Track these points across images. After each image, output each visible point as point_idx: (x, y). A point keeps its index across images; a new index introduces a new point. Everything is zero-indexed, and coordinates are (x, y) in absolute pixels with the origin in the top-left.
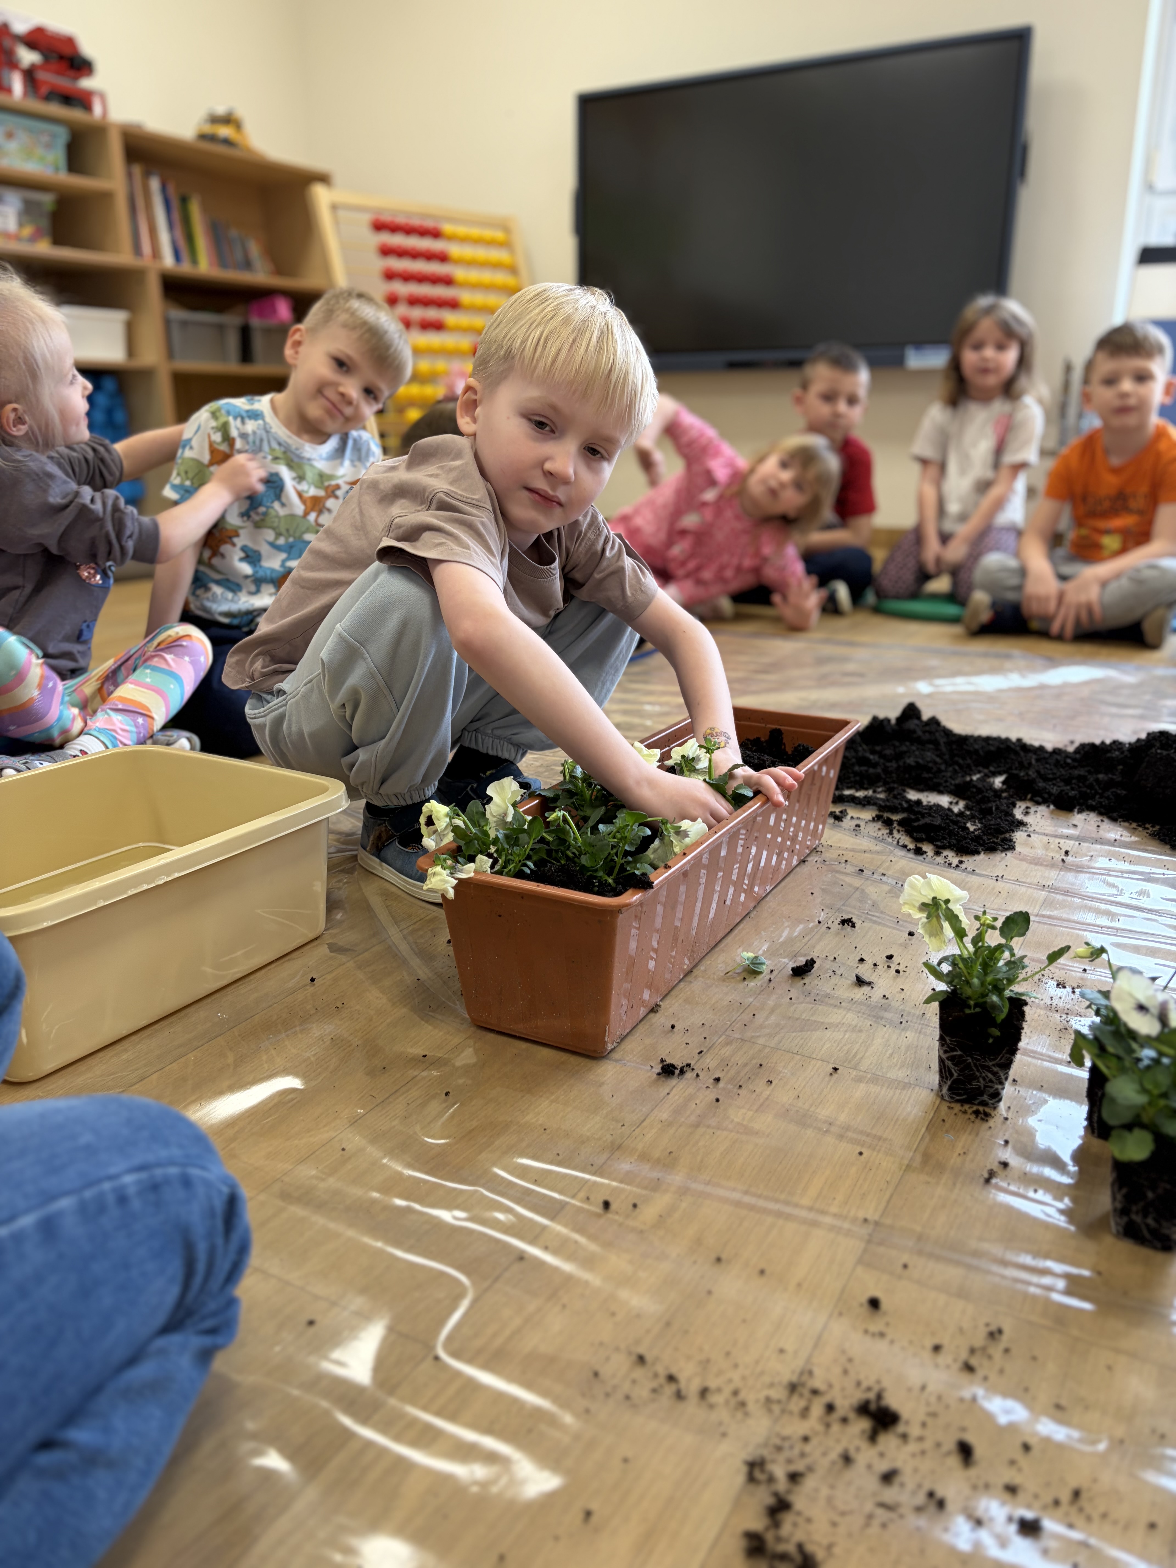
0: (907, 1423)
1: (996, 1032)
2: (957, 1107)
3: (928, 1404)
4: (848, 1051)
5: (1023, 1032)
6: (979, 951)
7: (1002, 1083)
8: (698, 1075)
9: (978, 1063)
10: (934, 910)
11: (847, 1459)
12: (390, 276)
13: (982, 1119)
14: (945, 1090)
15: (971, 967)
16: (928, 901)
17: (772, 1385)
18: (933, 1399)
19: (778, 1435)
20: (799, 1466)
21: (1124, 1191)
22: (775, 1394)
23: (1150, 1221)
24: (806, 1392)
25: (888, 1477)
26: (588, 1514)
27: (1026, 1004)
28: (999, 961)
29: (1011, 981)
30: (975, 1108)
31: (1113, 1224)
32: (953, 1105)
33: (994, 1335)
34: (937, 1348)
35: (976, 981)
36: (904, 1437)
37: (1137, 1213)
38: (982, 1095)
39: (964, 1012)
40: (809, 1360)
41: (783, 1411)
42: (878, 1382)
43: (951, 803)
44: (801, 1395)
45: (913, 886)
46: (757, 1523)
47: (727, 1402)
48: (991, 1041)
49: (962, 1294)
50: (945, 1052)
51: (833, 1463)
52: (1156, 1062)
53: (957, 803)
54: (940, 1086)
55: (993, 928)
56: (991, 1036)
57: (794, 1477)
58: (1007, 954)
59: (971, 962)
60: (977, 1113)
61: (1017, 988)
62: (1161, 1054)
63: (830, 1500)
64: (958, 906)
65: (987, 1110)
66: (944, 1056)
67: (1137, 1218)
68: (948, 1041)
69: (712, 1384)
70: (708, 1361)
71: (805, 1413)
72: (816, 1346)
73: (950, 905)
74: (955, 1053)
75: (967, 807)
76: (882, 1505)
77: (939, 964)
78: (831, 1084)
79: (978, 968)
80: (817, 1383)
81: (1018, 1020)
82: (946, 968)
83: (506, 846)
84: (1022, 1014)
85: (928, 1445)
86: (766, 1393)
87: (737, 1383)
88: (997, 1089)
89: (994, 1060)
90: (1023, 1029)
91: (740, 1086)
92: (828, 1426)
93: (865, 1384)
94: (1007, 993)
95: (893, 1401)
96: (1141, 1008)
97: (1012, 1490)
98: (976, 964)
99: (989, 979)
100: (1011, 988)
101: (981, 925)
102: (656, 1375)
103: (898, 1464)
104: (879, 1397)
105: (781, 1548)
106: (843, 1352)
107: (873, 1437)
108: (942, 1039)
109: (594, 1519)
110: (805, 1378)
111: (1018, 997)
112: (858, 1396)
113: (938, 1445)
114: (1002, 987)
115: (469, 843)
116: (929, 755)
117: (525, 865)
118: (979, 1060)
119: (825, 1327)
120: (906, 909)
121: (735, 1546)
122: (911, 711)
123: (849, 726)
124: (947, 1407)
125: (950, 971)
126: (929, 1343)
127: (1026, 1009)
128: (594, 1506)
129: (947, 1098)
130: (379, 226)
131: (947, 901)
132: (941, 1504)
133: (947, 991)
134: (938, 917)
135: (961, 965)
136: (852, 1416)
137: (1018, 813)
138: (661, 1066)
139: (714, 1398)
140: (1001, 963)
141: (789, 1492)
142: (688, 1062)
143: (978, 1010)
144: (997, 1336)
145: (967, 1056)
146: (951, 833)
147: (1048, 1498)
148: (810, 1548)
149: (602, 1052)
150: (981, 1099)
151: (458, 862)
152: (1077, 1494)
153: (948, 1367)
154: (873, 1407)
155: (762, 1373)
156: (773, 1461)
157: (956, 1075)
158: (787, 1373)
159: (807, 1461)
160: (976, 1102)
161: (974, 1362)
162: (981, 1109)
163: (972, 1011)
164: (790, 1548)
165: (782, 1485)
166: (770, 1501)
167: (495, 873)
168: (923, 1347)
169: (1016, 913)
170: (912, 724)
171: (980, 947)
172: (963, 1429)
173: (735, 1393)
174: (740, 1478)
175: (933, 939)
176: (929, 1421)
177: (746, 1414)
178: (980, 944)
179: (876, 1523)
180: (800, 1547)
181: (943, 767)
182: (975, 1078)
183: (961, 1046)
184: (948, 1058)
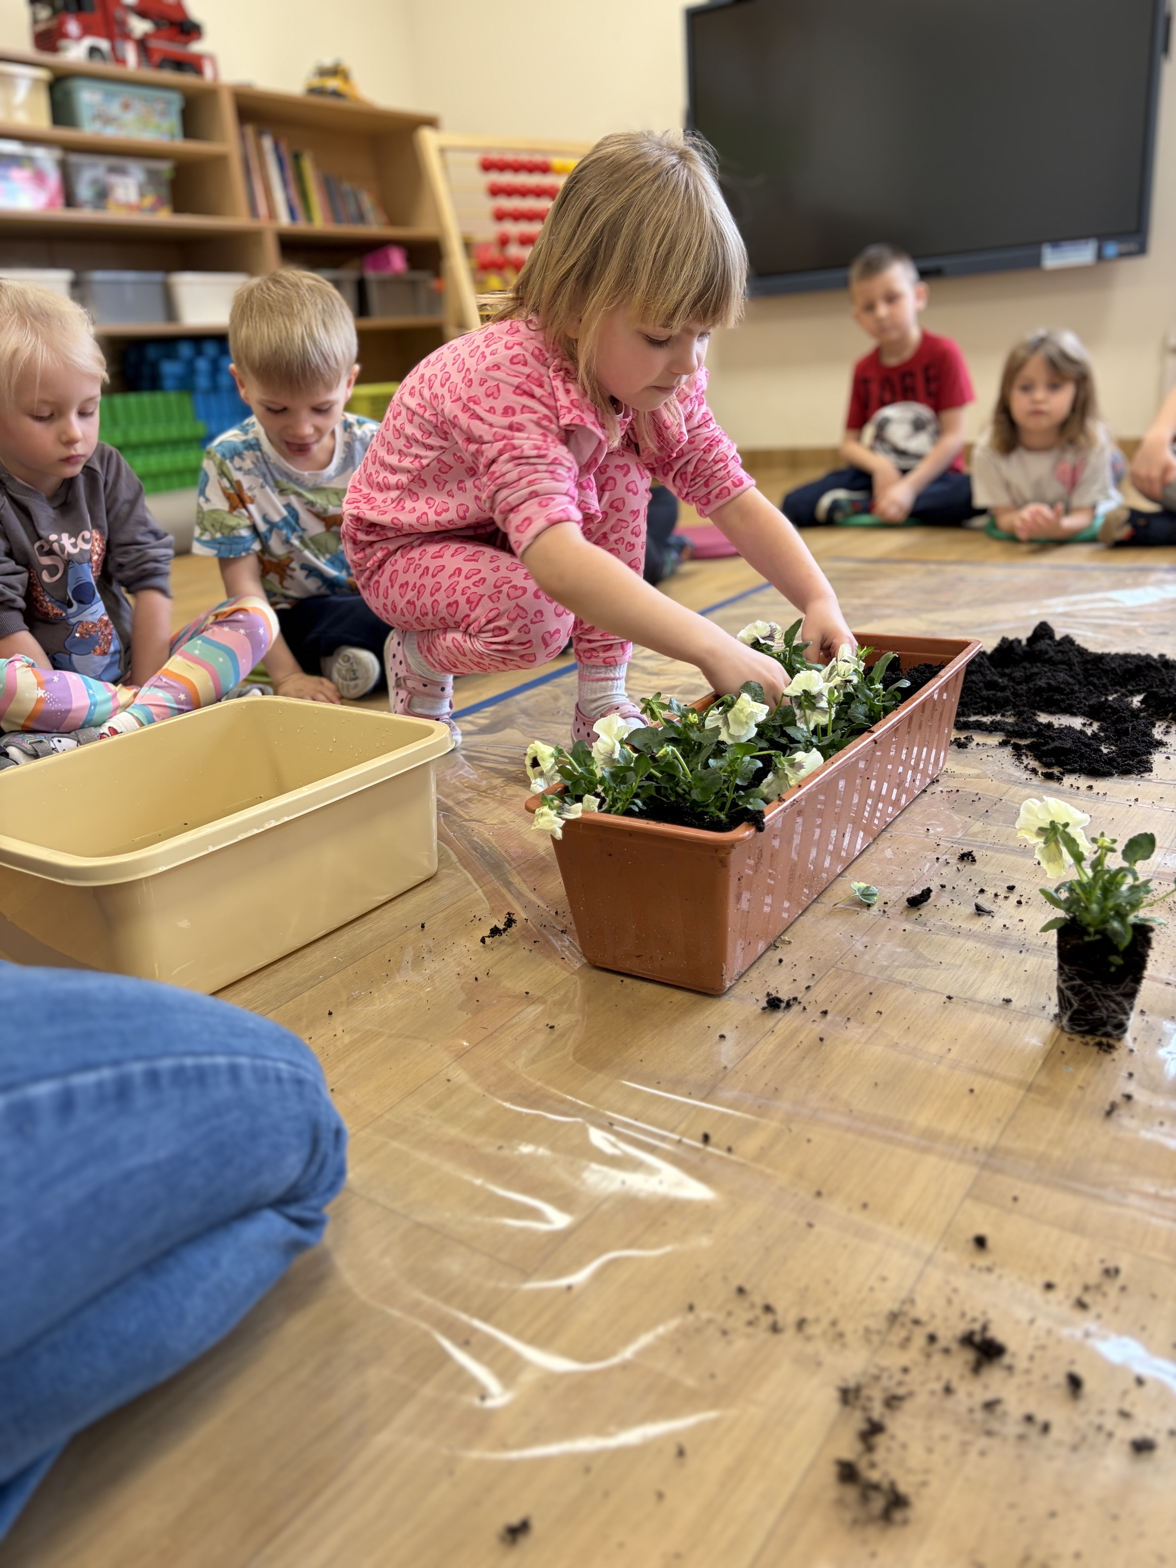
0: (1013, 1355)
1: (1117, 960)
2: (1078, 1039)
3: (1036, 1337)
4: (964, 982)
5: (1149, 959)
6: (1098, 875)
7: (1126, 1013)
8: (804, 1009)
9: (1099, 992)
10: (1051, 835)
11: (948, 1389)
12: (500, 216)
13: (1105, 1051)
14: (1065, 1021)
15: (1090, 892)
16: (1046, 825)
17: (871, 1315)
18: (1042, 1334)
19: (876, 1366)
20: (898, 1391)
22: (875, 1324)
24: (908, 1323)
25: (990, 1407)
27: (1151, 930)
28: (1121, 885)
29: (1135, 906)
30: (1098, 1039)
32: (1074, 1037)
33: (1110, 1272)
34: (1049, 1286)
35: (1094, 907)
36: (1010, 1368)
38: (1104, 1024)
39: (1083, 940)
40: (911, 1291)
41: (882, 1342)
42: (984, 1313)
43: (1084, 725)
44: (902, 1325)
45: (1029, 811)
46: (849, 1450)
47: (825, 1333)
48: (1113, 969)
49: (1077, 1228)
50: (1064, 981)
51: (934, 1393)
53: (1091, 725)
54: (1060, 1017)
55: (1113, 850)
56: (1111, 964)
57: (891, 1402)
58: (1129, 880)
59: (1090, 887)
60: (1100, 1044)
61: (1142, 914)
64: (1079, 830)
65: (1111, 1041)
66: (1063, 986)
68: (1067, 970)
69: (810, 1315)
70: (807, 1288)
71: (905, 1343)
72: (917, 1277)
73: (1068, 830)
74: (1074, 983)
75: (1101, 729)
76: (982, 1432)
77: (1057, 890)
78: (944, 1016)
79: (1098, 893)
80: (920, 1314)
81: (1143, 947)
82: (1064, 895)
83: (613, 785)
84: (1148, 943)
85: (1035, 1377)
86: (865, 1323)
87: (836, 1313)
88: (1121, 1020)
89: (1117, 989)
90: (1148, 956)
91: (849, 1019)
92: (929, 1355)
93: (969, 1315)
94: (1131, 919)
95: (998, 1334)
97: (1125, 1415)
98: (1094, 888)
99: (1110, 904)
100: (1135, 914)
101: (1099, 848)
102: (754, 1306)
103: (1002, 1394)
104: (984, 1328)
105: (874, 1478)
106: (948, 1284)
107: (973, 1369)
108: (1060, 967)
110: (906, 1308)
111: (1143, 922)
112: (962, 1327)
113: (1046, 1378)
114: (1124, 912)
115: (576, 783)
116: (1062, 676)
117: (634, 804)
118: (1099, 989)
120: (1022, 834)
121: (827, 1474)
122: (1043, 631)
123: (970, 647)
124: (1057, 1342)
125: (1068, 898)
126: (1040, 1280)
127: (1152, 935)
129: (1067, 1029)
130: (488, 166)
131: (1066, 825)
132: (1045, 1429)
133: (1065, 919)
134: (1057, 842)
135: (1078, 890)
136: (955, 1347)
137: (1157, 733)
138: (766, 999)
139: (811, 1329)
140: (1124, 888)
141: (884, 1416)
142: (795, 995)
143: (1098, 937)
144: (1113, 1273)
145: (1088, 985)
146: (1082, 756)
148: (902, 1487)
149: (721, 990)
150: (1103, 1030)
151: (566, 802)
153: (1060, 1304)
154: (977, 1338)
155: (863, 1302)
156: (869, 1389)
157: (1076, 1005)
158: (888, 1303)
159: (907, 1387)
160: (1100, 1033)
161: (1087, 1299)
162: (1104, 1040)
163: (1092, 938)
165: (877, 1409)
166: (863, 1424)
167: (605, 812)
168: (1033, 1284)
169: (1140, 835)
170: (1043, 645)
171: (1099, 871)
172: (1073, 1362)
173: (834, 1323)
174: (834, 1403)
175: (1051, 865)
176: (1038, 1354)
177: (844, 1345)
178: (1099, 868)
179: (974, 1450)
181: (1076, 688)
182: (1096, 1008)
183: (1080, 975)
184: (1067, 988)
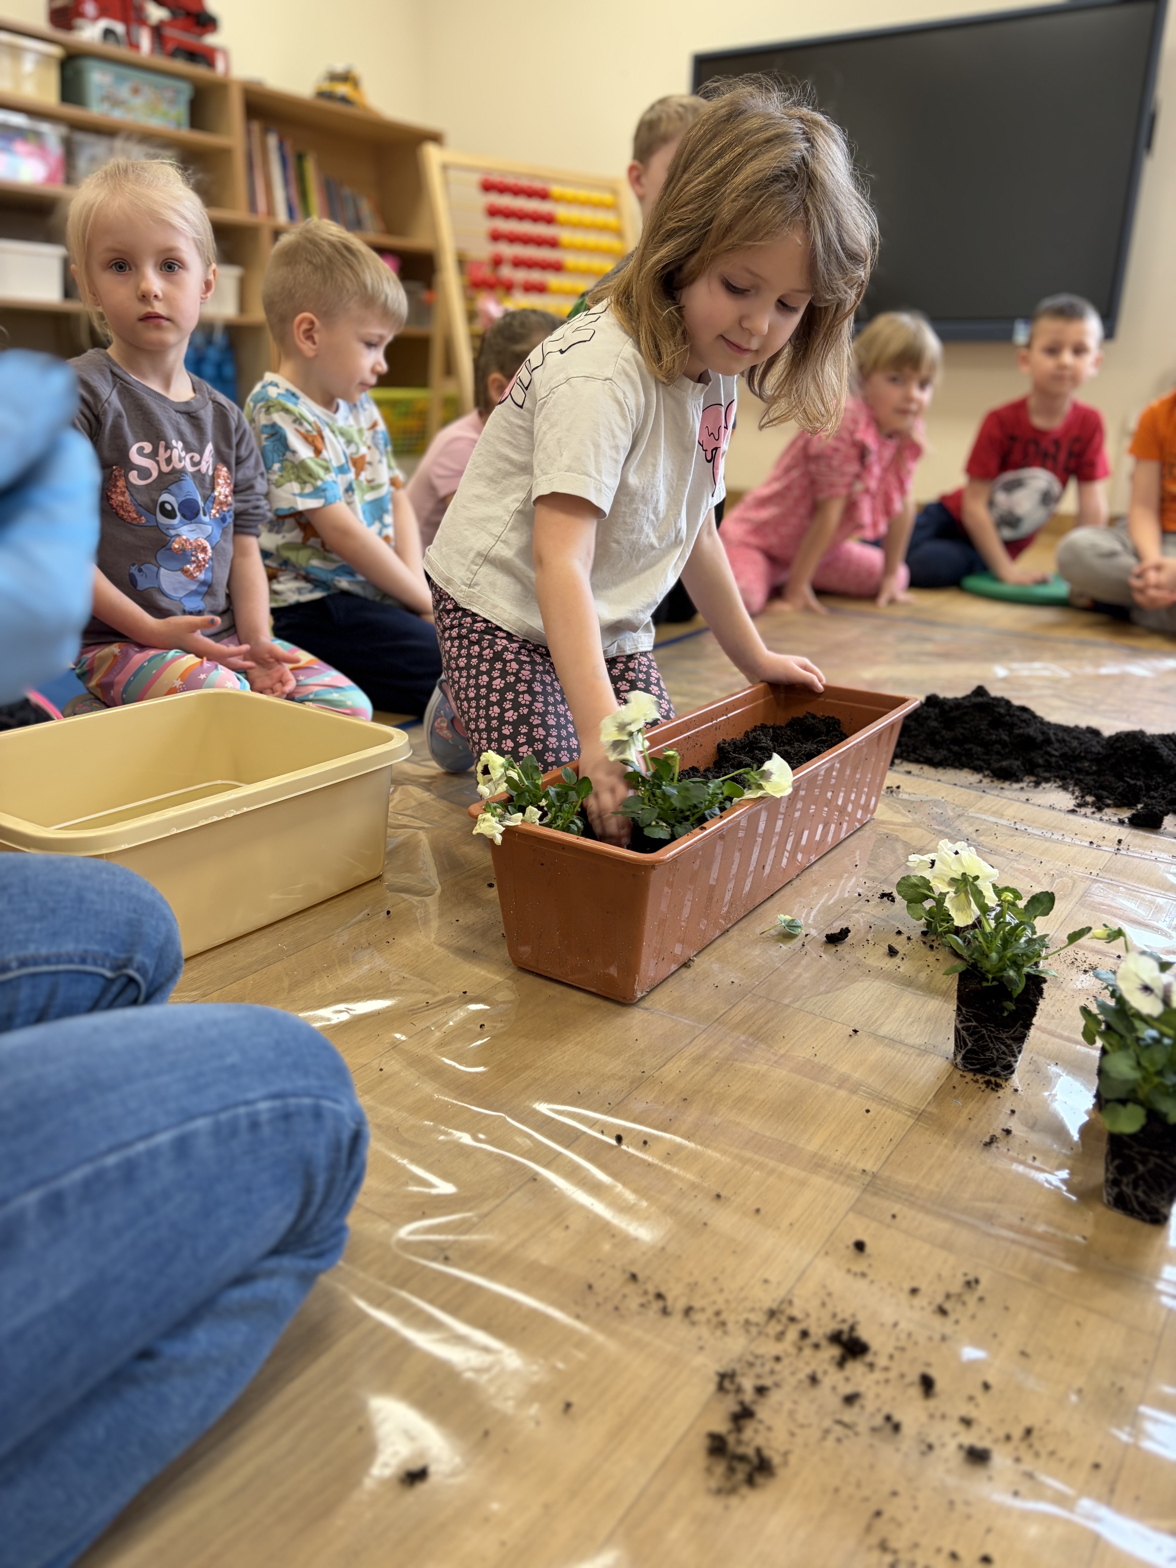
0: (875, 1354)
1: (1011, 1006)
2: (969, 1076)
3: (898, 1339)
4: (870, 1018)
5: (1039, 1007)
6: (1000, 927)
7: (1015, 1056)
9: (992, 1035)
10: (962, 886)
11: (814, 1380)
12: (496, 237)
13: (993, 1089)
14: (959, 1059)
15: (991, 941)
16: (958, 876)
17: (753, 1310)
18: (903, 1336)
19: (752, 1353)
20: (767, 1382)
21: (1117, 1162)
22: (753, 1317)
23: (1140, 1193)
24: (784, 1319)
25: (850, 1399)
26: (568, 1406)
27: (1045, 981)
28: (1020, 938)
29: (1030, 957)
30: (987, 1078)
31: (1104, 1194)
32: (965, 1074)
33: (971, 1284)
34: (914, 1291)
35: (994, 955)
36: (871, 1366)
37: (1127, 1185)
38: (994, 1065)
39: (981, 984)
40: (790, 1291)
41: (760, 1333)
42: (853, 1316)
44: (779, 1321)
45: (944, 862)
46: (721, 1426)
47: (709, 1321)
48: (1006, 1014)
49: (947, 1246)
50: (961, 1022)
51: (800, 1381)
52: (1157, 1041)
54: (955, 1055)
56: (1004, 1009)
57: (761, 1390)
58: (1028, 932)
59: (991, 936)
60: (988, 1083)
61: (1037, 965)
62: (1163, 1035)
63: (791, 1414)
64: (987, 883)
65: (999, 1081)
66: (959, 1026)
67: (1128, 1190)
68: (964, 1012)
69: (697, 1304)
70: (696, 1284)
71: (780, 1336)
72: (799, 1279)
73: (977, 882)
74: (970, 1024)
76: (839, 1422)
78: (848, 1046)
79: (999, 942)
80: (796, 1312)
81: (1035, 996)
83: (556, 801)
84: (1040, 993)
85: (893, 1375)
86: (746, 1315)
87: (721, 1304)
88: (1010, 1061)
89: (1009, 1033)
90: (1038, 1004)
92: (800, 1349)
93: (840, 1317)
94: (1026, 970)
95: (864, 1334)
96: (1147, 989)
97: (967, 1422)
98: (996, 939)
99: (1009, 954)
100: (1032, 965)
101: (1002, 901)
102: (646, 1293)
103: (862, 1389)
104: (852, 1328)
105: (741, 1450)
106: (824, 1287)
107: (841, 1363)
108: (959, 1009)
109: (574, 1409)
110: (784, 1306)
111: (1037, 974)
112: (832, 1326)
113: (902, 1376)
114: (1019, 963)
115: (521, 794)
117: (577, 822)
118: (992, 1032)
119: (810, 1264)
121: (699, 1444)
123: (906, 704)
124: (916, 1343)
126: (907, 1286)
127: (1045, 986)
128: (574, 1399)
129: (960, 1066)
130: (488, 187)
131: (976, 878)
132: (897, 1428)
134: (966, 893)
135: (980, 939)
136: (824, 1343)
139: (697, 1317)
140: (1023, 940)
141: (754, 1402)
143: (995, 983)
144: (973, 1285)
145: (982, 1027)
147: (1001, 1433)
148: (767, 1453)
149: (632, 1000)
150: (993, 1069)
151: (508, 811)
152: (1028, 1432)
153: (922, 1308)
154: (845, 1337)
155: (745, 1299)
156: (743, 1375)
157: (970, 1044)
158: (768, 1301)
159: (776, 1378)
160: (989, 1072)
161: (948, 1306)
162: (993, 1079)
163: (989, 984)
164: (750, 1451)
165: (749, 1395)
166: (736, 1408)
167: (544, 825)
168: (901, 1289)
169: (1042, 893)
171: (1000, 923)
172: (928, 1365)
173: (718, 1313)
174: (712, 1387)
175: (959, 913)
176: (897, 1354)
177: (725, 1333)
178: (1001, 921)
179: (831, 1438)
180: (758, 1451)
182: (987, 1049)
183: (977, 1018)
184: (963, 1028)
